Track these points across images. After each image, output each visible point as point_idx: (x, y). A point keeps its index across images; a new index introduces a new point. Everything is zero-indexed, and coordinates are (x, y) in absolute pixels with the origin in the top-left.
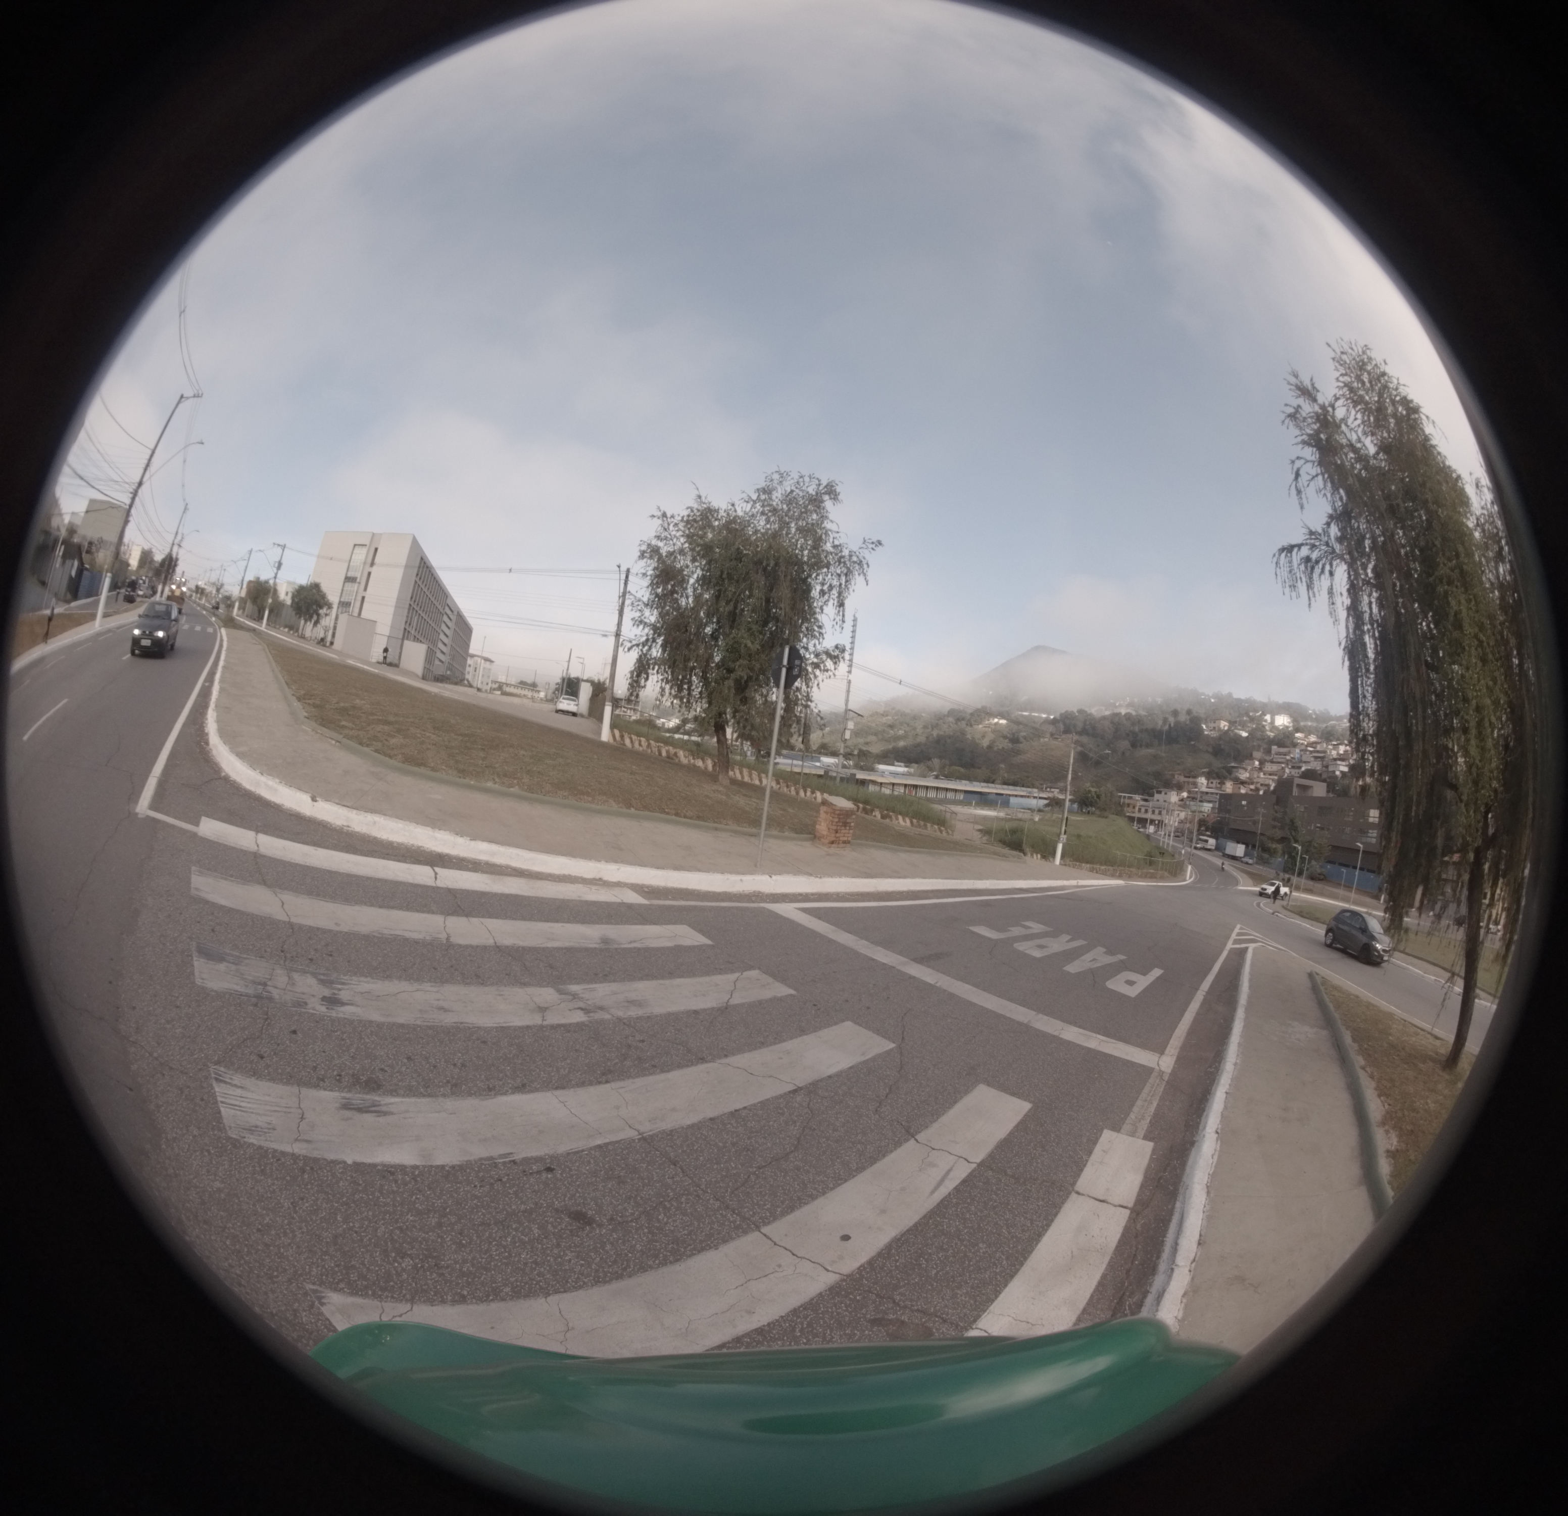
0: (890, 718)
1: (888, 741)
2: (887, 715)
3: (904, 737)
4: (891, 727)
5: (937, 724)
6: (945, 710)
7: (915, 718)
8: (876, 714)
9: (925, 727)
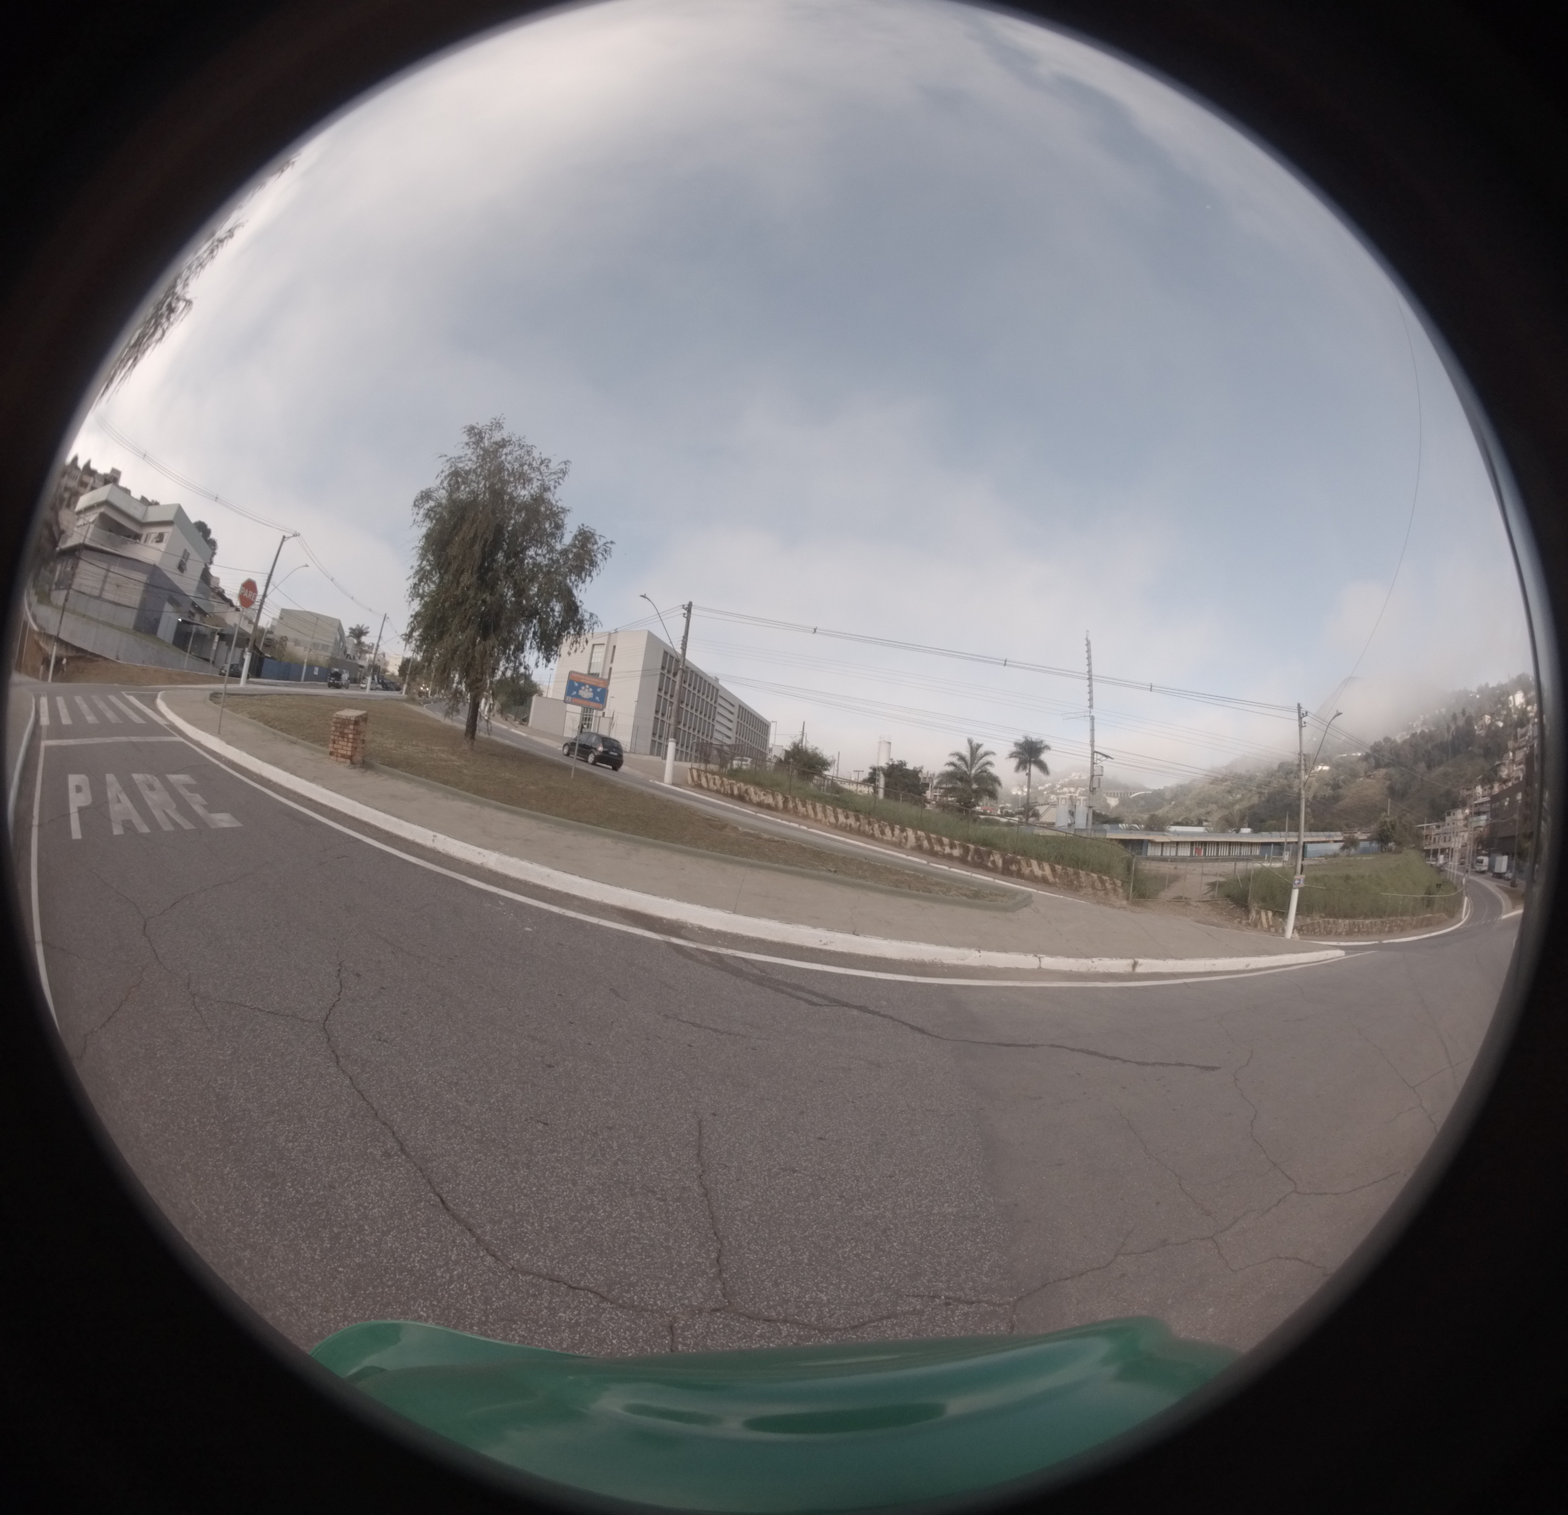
0: (1228, 783)
1: (1226, 807)
2: (1226, 780)
3: (1241, 800)
4: (1230, 792)
5: (1270, 782)
6: (1275, 767)
7: (1251, 779)
8: (1215, 781)
9: (1259, 787)
